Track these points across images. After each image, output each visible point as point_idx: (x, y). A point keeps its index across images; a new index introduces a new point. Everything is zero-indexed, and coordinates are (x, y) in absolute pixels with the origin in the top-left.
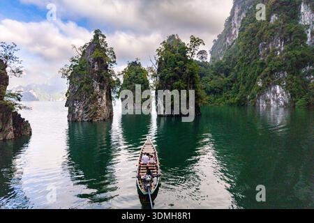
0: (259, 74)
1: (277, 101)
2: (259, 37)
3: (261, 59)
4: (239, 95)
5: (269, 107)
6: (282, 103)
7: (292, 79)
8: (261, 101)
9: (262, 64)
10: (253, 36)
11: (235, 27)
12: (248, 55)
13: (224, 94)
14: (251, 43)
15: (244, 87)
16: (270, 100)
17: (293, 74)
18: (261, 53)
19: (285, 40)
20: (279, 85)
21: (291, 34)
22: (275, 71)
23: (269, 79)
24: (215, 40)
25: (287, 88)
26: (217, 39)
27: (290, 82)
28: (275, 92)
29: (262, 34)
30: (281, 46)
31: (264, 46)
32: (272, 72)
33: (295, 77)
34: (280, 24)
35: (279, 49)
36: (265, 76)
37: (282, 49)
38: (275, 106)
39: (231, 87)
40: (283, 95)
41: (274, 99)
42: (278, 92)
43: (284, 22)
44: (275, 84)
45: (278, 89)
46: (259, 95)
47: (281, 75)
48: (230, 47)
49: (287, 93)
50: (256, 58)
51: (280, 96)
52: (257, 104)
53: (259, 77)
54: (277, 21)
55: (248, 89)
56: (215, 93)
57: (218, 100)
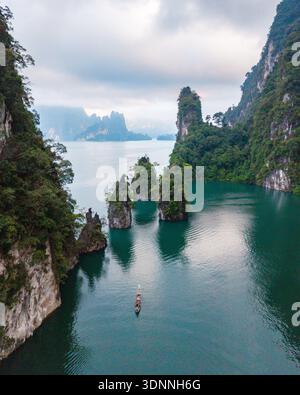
0: (267, 155)
1: (280, 185)
2: (271, 116)
3: (271, 139)
4: (249, 173)
5: (273, 189)
6: (283, 187)
7: (292, 165)
8: (267, 182)
9: (271, 146)
12: (261, 131)
13: (236, 169)
16: (274, 183)
18: (272, 132)
19: (294, 124)
20: (283, 169)
22: (280, 156)
23: (274, 163)
25: (288, 173)
27: (291, 168)
28: (278, 176)
30: (288, 130)
32: (277, 157)
34: (290, 108)
35: (287, 134)
36: (272, 159)
37: (290, 133)
38: (278, 189)
39: (243, 162)
41: (277, 183)
42: (281, 176)
44: (279, 169)
45: (281, 173)
46: (266, 177)
47: (285, 160)
50: (267, 136)
51: (283, 181)
52: (263, 185)
53: (268, 158)
54: (288, 103)
55: (258, 168)
56: (226, 167)
57: (230, 174)
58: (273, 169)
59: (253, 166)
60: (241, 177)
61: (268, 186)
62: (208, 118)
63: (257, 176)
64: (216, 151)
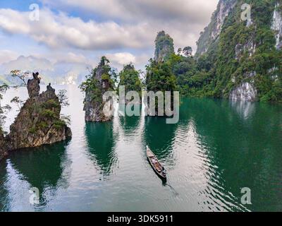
0: (233, 72)
1: (246, 96)
2: (236, 39)
3: (236, 59)
4: (216, 89)
5: (239, 100)
6: (250, 97)
7: (259, 78)
8: (233, 95)
9: (237, 64)
10: (231, 38)
11: (219, 22)
12: (226, 54)
13: (204, 87)
14: (229, 44)
15: (221, 83)
16: (240, 95)
17: (261, 74)
18: (236, 53)
19: (257, 43)
20: (249, 82)
21: (263, 37)
22: (246, 70)
23: (241, 77)
24: (202, 33)
25: (254, 85)
26: (203, 31)
27: (257, 80)
28: (245, 88)
29: (238, 36)
30: (253, 49)
31: (239, 48)
32: (244, 71)
33: (262, 76)
34: (254, 29)
35: (251, 52)
36: (238, 74)
37: (254, 51)
38: (244, 99)
39: (210, 81)
40: (251, 91)
41: (243, 94)
42: (247, 88)
43: (258, 27)
44: (245, 81)
45: (248, 86)
46: (232, 90)
47: (251, 74)
48: (214, 41)
49: (254, 90)
50: (232, 57)
51: (249, 92)
52: (230, 98)
53: (234, 74)
54: (251, 26)
55: (224, 84)
56: (196, 86)
57: (199, 91)
58: (239, 82)
59: (219, 83)
60: (209, 93)
61: (234, 98)
62: (179, 50)
63: (224, 91)
64: (187, 73)
